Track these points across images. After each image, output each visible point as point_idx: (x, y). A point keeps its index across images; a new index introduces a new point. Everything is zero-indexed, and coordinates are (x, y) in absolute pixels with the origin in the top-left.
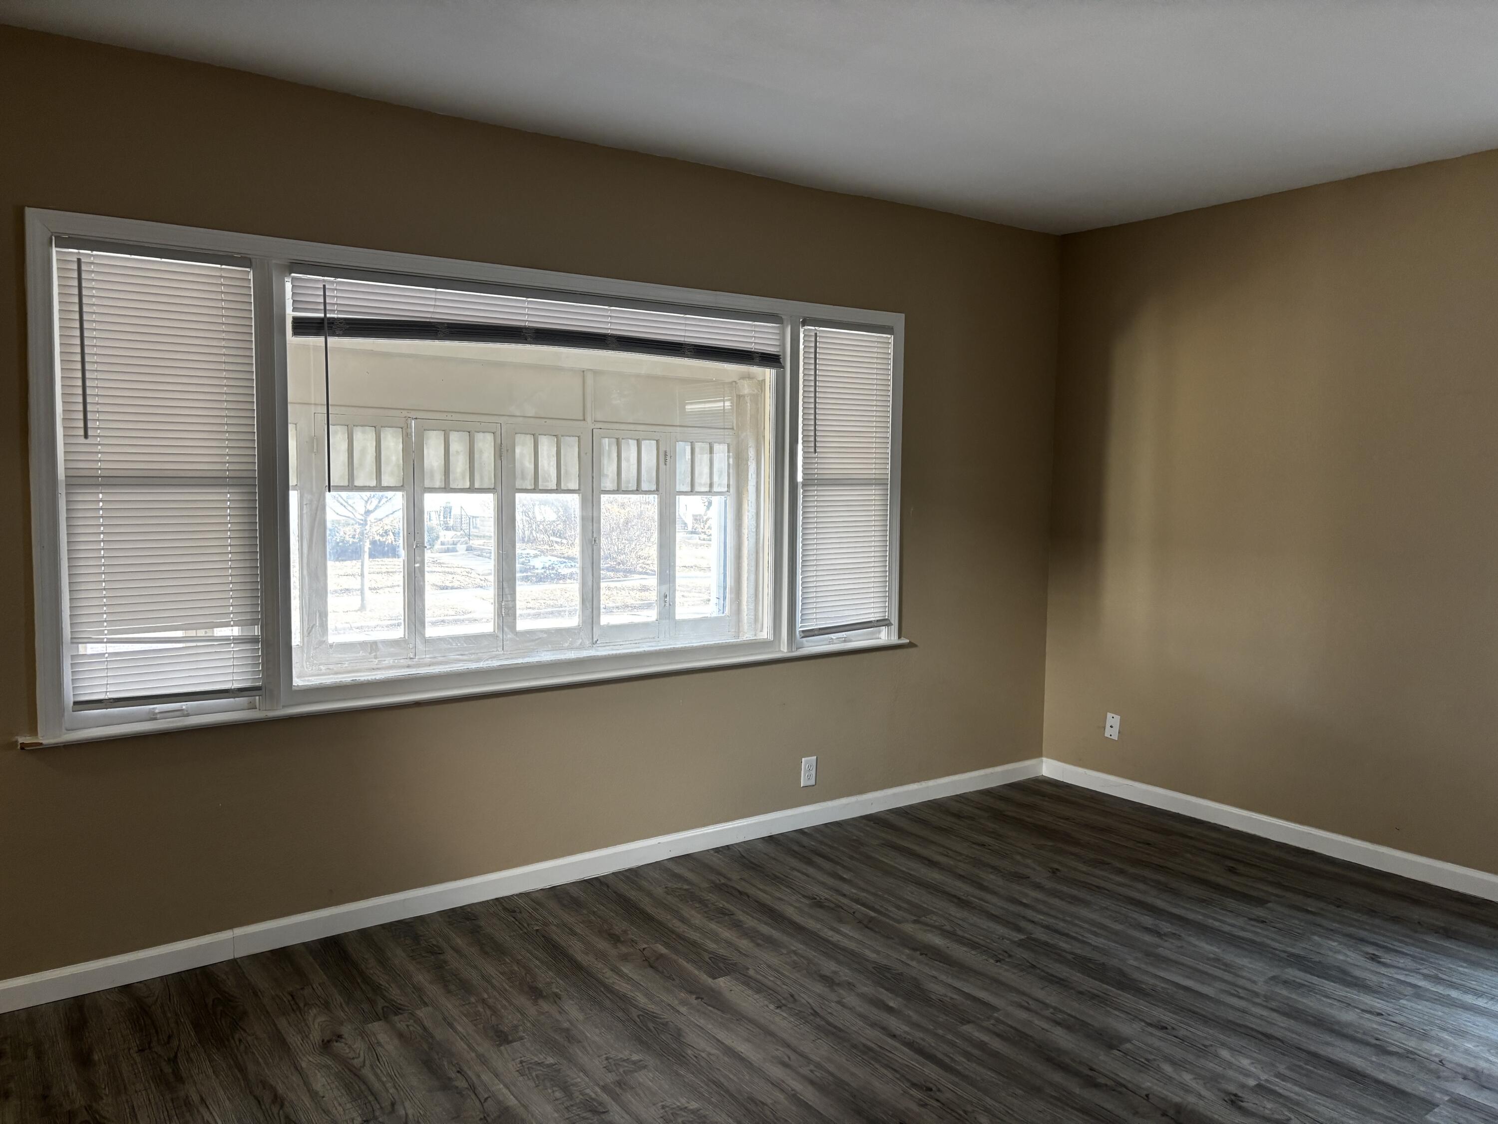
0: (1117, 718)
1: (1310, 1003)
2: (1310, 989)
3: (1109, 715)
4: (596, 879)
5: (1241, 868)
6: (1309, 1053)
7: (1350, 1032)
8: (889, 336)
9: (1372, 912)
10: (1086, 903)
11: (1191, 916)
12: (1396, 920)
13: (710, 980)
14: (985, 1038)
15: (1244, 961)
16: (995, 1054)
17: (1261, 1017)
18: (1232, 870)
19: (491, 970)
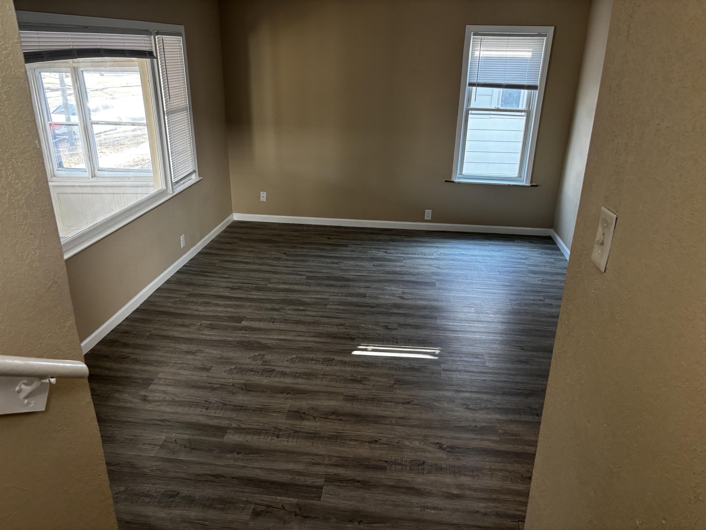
0: (265, 193)
1: (387, 269)
2: (385, 266)
3: (262, 193)
4: (137, 309)
5: (331, 237)
6: (401, 281)
7: (402, 273)
8: (180, 37)
9: (372, 240)
10: (308, 261)
11: (337, 255)
12: (378, 240)
13: (240, 324)
14: (336, 307)
15: (362, 264)
16: (344, 310)
17: (383, 276)
18: (329, 238)
19: (160, 354)
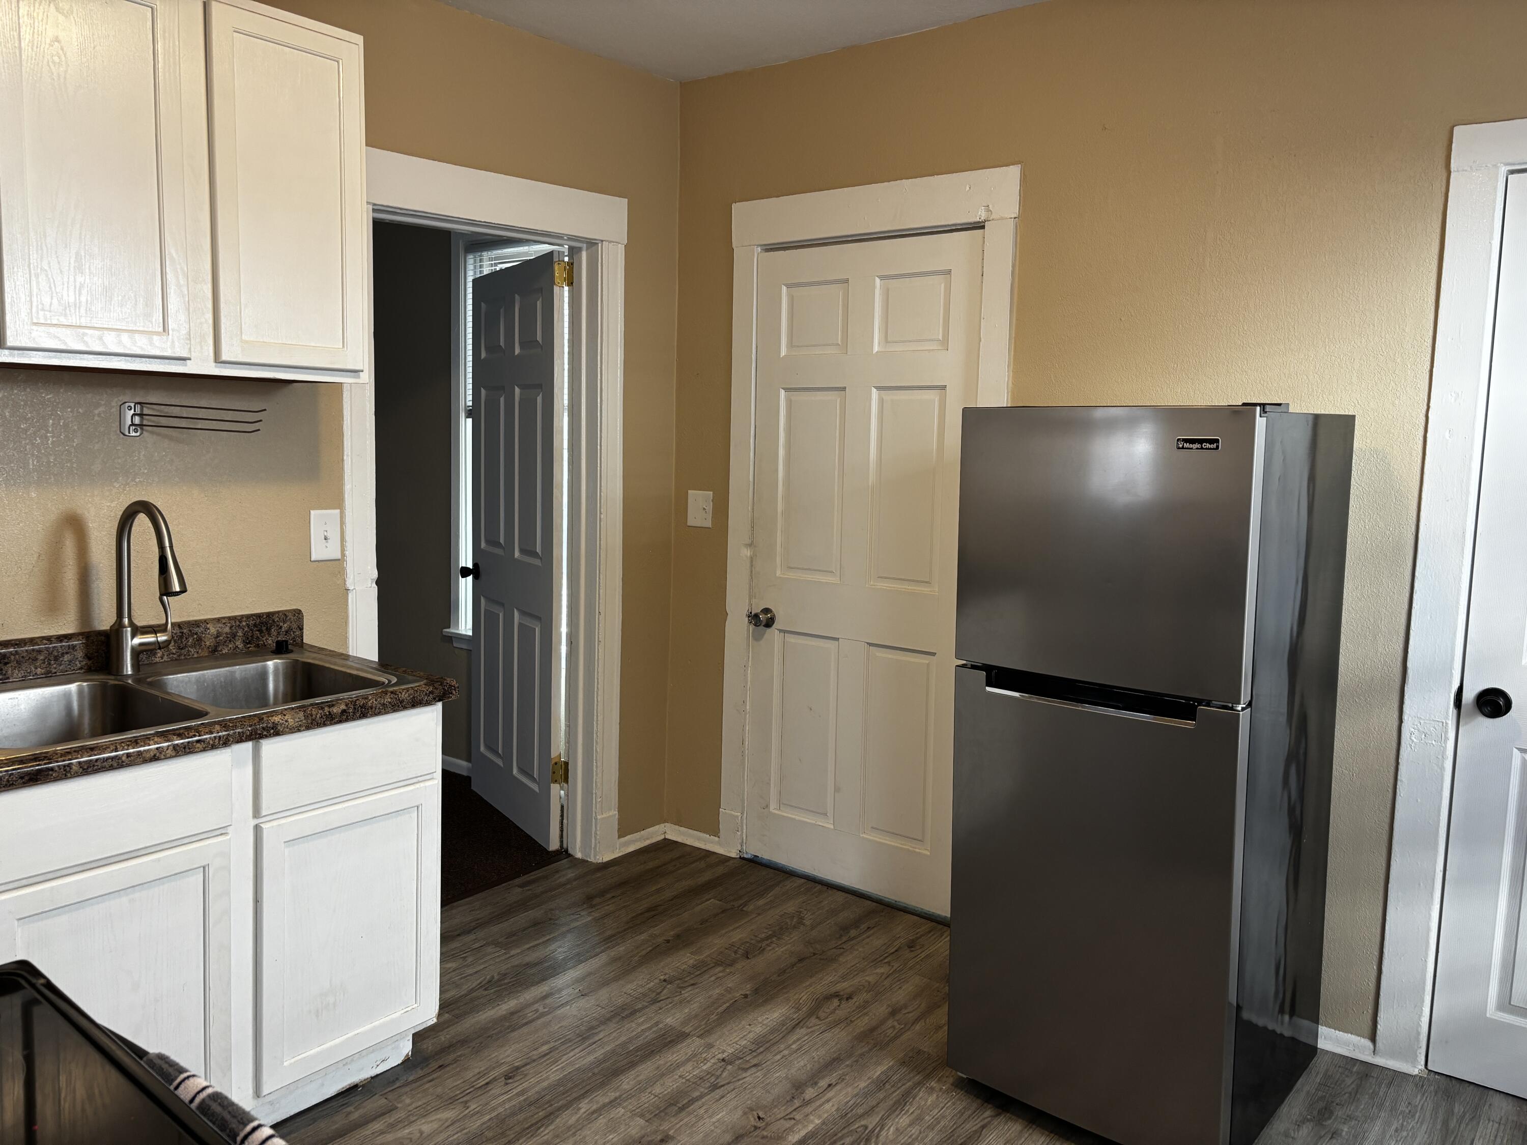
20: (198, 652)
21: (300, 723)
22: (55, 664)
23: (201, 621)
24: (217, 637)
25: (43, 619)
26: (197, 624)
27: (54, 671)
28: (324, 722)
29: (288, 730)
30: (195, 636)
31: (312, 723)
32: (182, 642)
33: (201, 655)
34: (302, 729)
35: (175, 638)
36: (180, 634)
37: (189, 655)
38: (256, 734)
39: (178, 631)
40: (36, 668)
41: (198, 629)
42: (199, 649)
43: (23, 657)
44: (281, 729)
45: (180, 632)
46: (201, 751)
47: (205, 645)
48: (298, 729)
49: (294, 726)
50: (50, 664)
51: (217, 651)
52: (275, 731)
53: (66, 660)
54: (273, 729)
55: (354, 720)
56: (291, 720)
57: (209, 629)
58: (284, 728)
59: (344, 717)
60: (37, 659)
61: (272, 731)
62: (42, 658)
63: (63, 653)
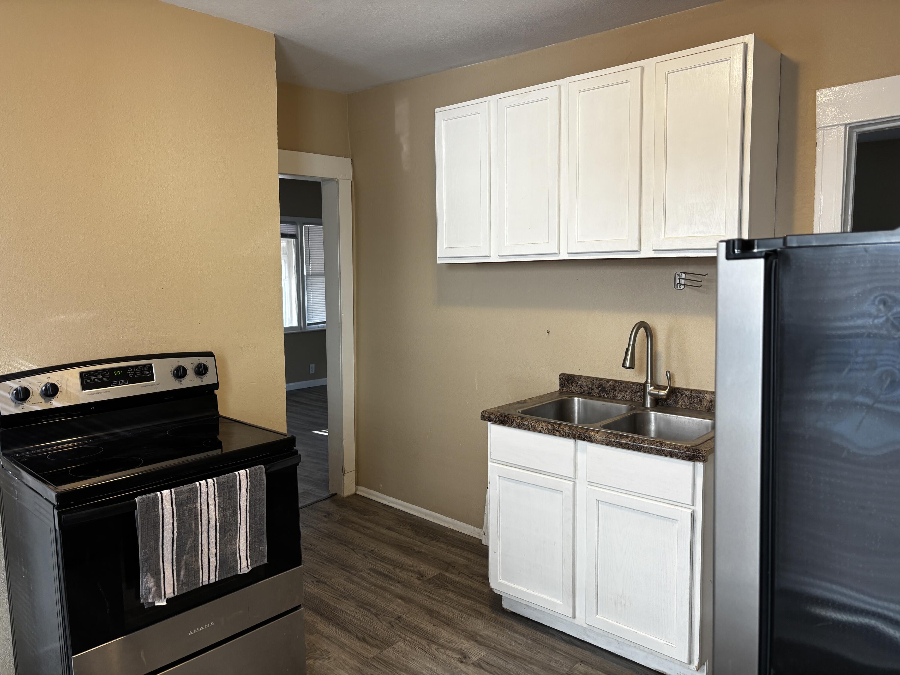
20: (700, 408)
21: (603, 440)
22: (634, 395)
23: (704, 391)
24: (710, 402)
25: (637, 374)
26: (700, 392)
27: (634, 399)
28: (616, 445)
29: (597, 441)
30: (699, 399)
31: (609, 443)
32: (691, 400)
33: (702, 410)
34: (604, 444)
35: (688, 397)
36: (691, 396)
37: (695, 408)
38: (582, 437)
39: (690, 394)
40: (627, 396)
41: (700, 395)
42: (700, 406)
43: (622, 389)
44: (594, 440)
45: (691, 395)
46: (558, 436)
47: (704, 405)
48: (602, 443)
49: (600, 440)
50: (632, 395)
51: (711, 410)
52: (590, 440)
53: (638, 395)
54: (589, 438)
55: (633, 450)
56: (598, 437)
57: (706, 396)
58: (595, 440)
59: (626, 447)
60: (627, 391)
61: (589, 439)
62: (629, 391)
63: (637, 392)
